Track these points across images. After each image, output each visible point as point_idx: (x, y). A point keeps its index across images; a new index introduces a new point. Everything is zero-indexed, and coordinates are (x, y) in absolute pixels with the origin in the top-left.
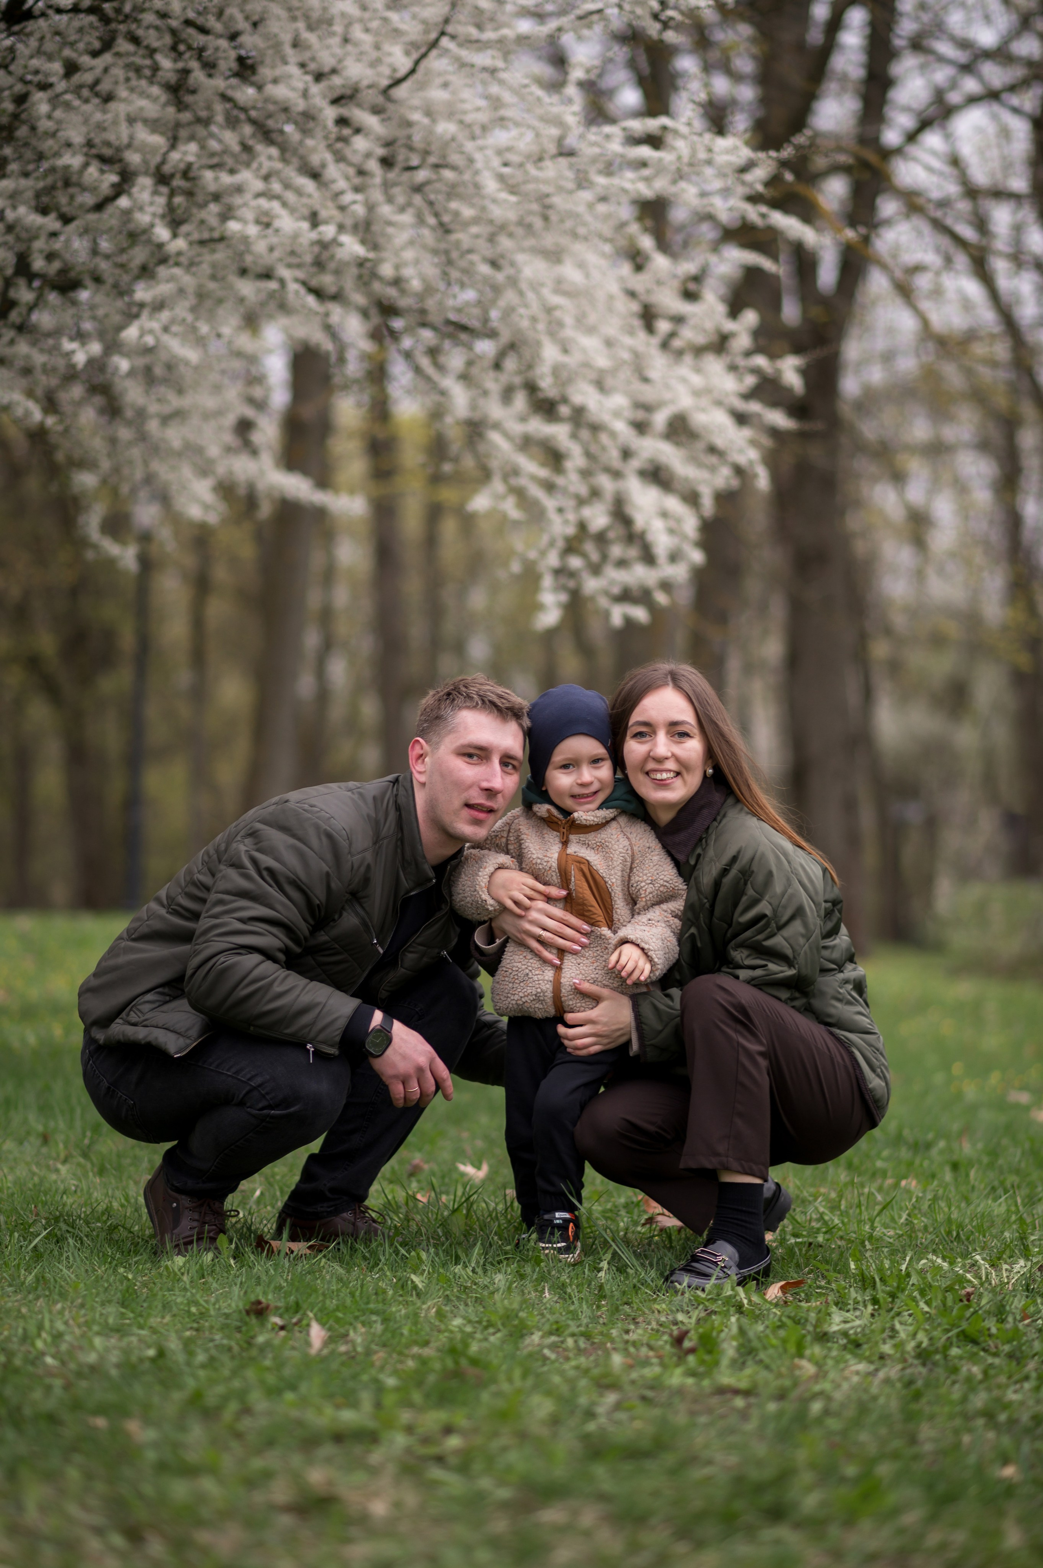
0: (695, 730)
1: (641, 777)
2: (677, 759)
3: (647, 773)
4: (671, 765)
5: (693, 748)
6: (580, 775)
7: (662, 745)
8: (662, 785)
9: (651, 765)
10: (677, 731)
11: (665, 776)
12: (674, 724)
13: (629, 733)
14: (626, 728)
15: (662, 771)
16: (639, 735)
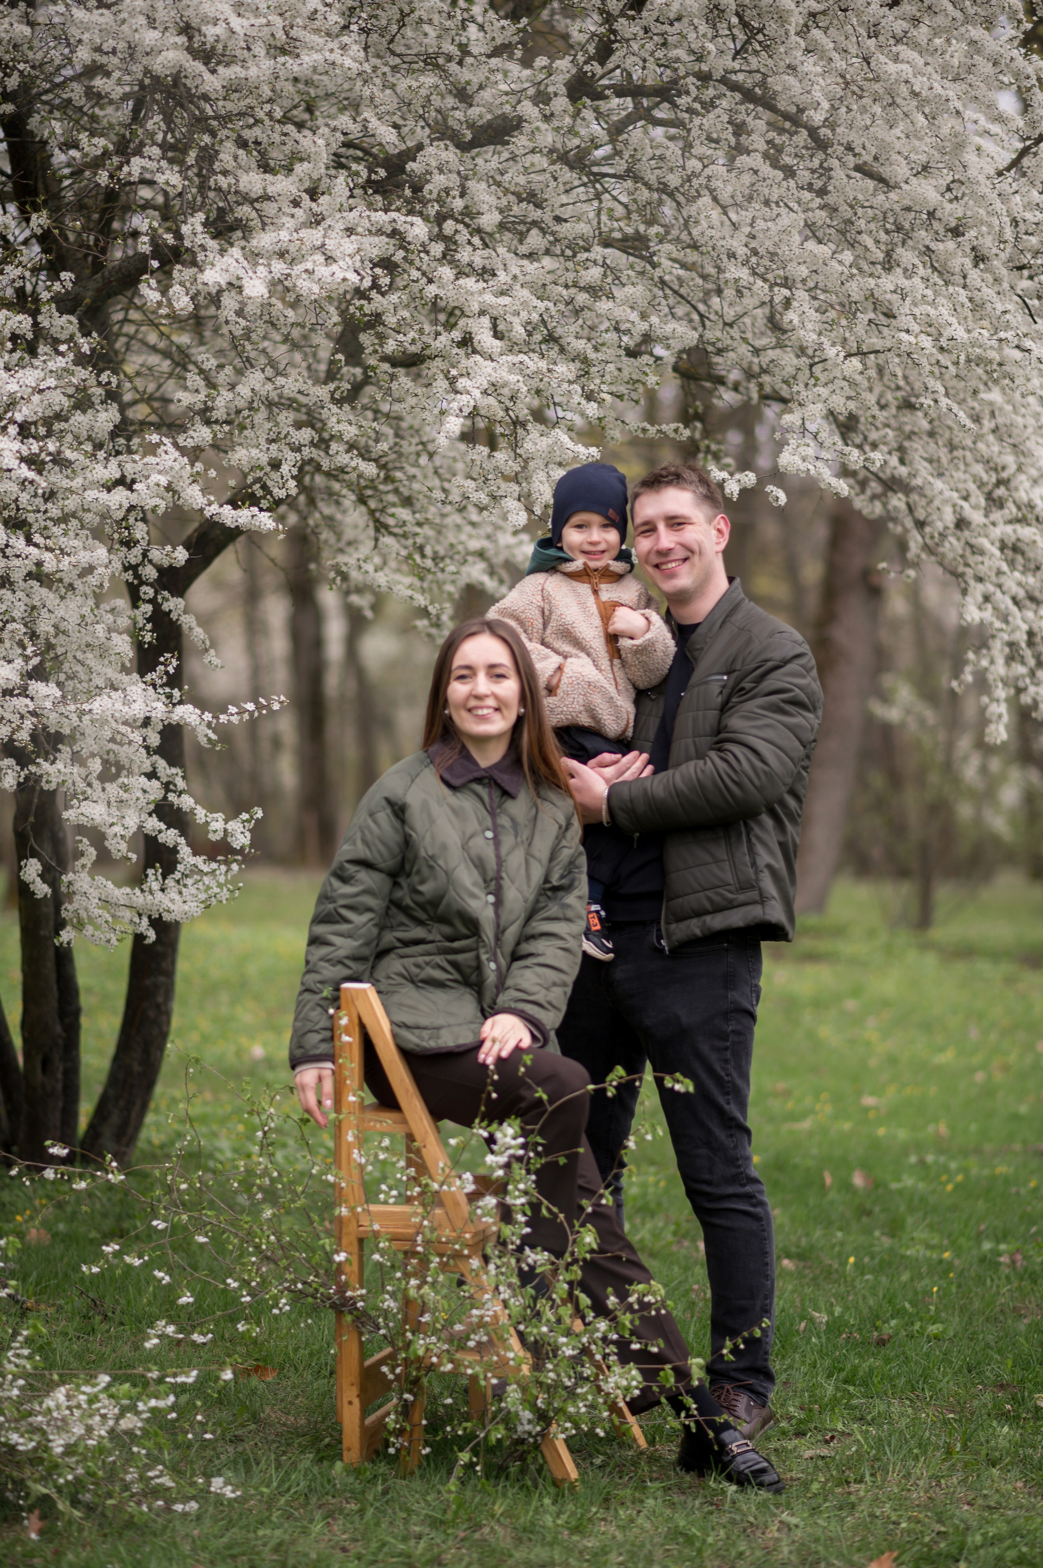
0: (512, 673)
1: (464, 714)
2: (496, 697)
3: (470, 710)
4: (491, 702)
5: (510, 688)
6: (591, 535)
7: (483, 684)
8: (483, 719)
9: (473, 703)
10: (495, 673)
11: (485, 711)
12: (492, 666)
13: (453, 676)
14: (450, 672)
15: (482, 708)
16: (461, 677)
